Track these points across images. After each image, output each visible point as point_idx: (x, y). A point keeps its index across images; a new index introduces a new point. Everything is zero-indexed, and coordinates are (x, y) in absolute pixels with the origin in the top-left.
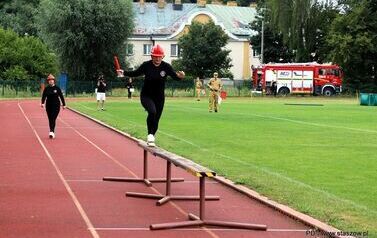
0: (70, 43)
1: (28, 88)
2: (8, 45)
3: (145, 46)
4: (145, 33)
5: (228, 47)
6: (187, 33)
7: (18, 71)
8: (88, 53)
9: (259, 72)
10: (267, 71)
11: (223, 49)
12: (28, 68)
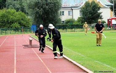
0: (37, 13)
1: (20, 31)
2: (12, 15)
3: (69, 12)
4: (69, 6)
5: (101, 11)
6: (84, 6)
7: (16, 25)
8: (44, 16)
9: (110, 21)
10: (112, 20)
11: (98, 12)
12: (20, 23)
